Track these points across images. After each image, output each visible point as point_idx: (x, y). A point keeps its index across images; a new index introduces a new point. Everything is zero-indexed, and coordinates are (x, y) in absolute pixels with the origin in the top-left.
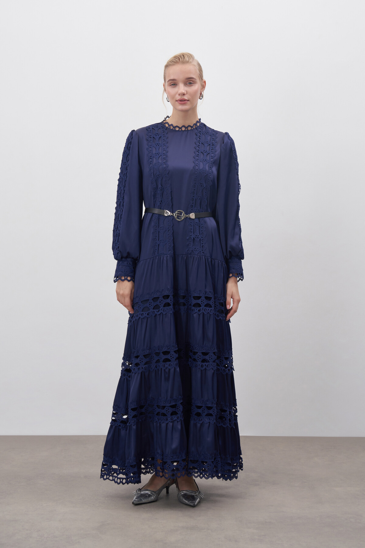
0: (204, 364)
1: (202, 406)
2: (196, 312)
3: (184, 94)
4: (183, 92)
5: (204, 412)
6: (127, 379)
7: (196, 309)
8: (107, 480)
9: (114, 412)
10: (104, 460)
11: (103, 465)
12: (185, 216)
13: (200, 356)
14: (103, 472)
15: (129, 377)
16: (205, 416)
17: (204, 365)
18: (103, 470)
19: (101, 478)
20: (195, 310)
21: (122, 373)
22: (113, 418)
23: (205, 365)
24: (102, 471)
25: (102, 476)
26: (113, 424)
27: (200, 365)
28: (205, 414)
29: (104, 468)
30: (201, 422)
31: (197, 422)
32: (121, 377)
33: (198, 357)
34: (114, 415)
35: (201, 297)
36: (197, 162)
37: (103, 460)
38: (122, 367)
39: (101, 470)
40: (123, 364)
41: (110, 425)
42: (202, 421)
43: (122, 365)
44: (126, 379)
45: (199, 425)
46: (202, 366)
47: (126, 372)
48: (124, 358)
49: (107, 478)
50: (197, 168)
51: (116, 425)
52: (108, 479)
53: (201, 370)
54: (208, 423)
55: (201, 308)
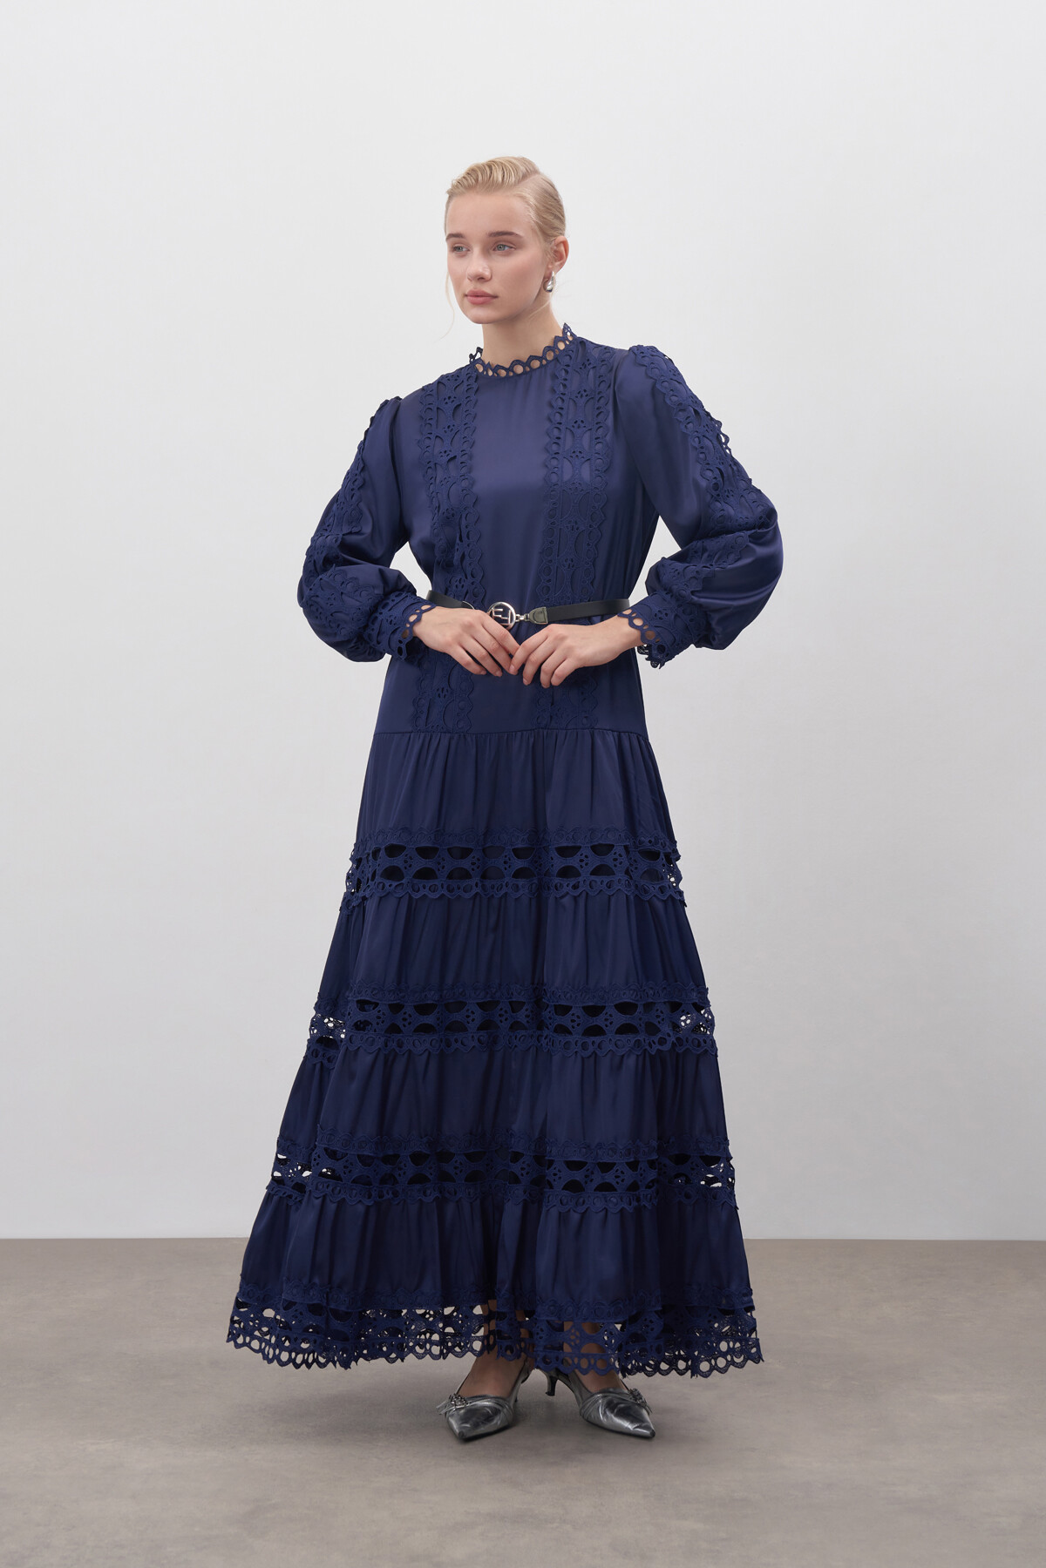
0: (590, 1040)
1: (586, 1163)
2: (568, 893)
3: (482, 278)
4: (481, 270)
5: (592, 1180)
6: (322, 1063)
7: (567, 885)
8: (246, 1348)
9: (280, 1156)
10: (242, 1292)
11: (238, 1305)
12: (517, 618)
13: (578, 1017)
14: (236, 1325)
15: (329, 1060)
16: (595, 1190)
17: (590, 1044)
18: (236, 1318)
19: (228, 1341)
20: (565, 885)
21: (308, 1048)
22: (277, 1174)
23: (593, 1042)
24: (233, 1322)
25: (232, 1336)
26: (275, 1190)
27: (579, 1044)
28: (594, 1185)
29: (239, 1314)
30: (582, 1209)
31: (569, 1210)
32: (306, 1058)
33: (573, 1021)
34: (278, 1164)
35: (580, 847)
36: (554, 462)
37: (238, 1290)
38: (310, 1029)
39: (232, 1318)
40: (315, 1023)
41: (265, 1191)
42: (585, 1207)
43: (312, 1026)
44: (318, 1066)
45: (575, 1217)
46: (584, 1046)
47: (321, 1046)
48: (318, 1007)
49: (244, 1344)
50: (554, 478)
51: (281, 1195)
52: (248, 1345)
53: (583, 1058)
54: (603, 1212)
55: (581, 879)
